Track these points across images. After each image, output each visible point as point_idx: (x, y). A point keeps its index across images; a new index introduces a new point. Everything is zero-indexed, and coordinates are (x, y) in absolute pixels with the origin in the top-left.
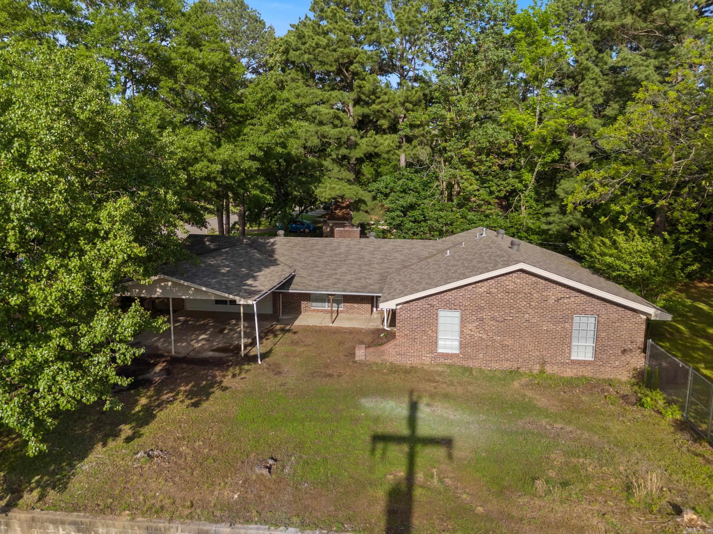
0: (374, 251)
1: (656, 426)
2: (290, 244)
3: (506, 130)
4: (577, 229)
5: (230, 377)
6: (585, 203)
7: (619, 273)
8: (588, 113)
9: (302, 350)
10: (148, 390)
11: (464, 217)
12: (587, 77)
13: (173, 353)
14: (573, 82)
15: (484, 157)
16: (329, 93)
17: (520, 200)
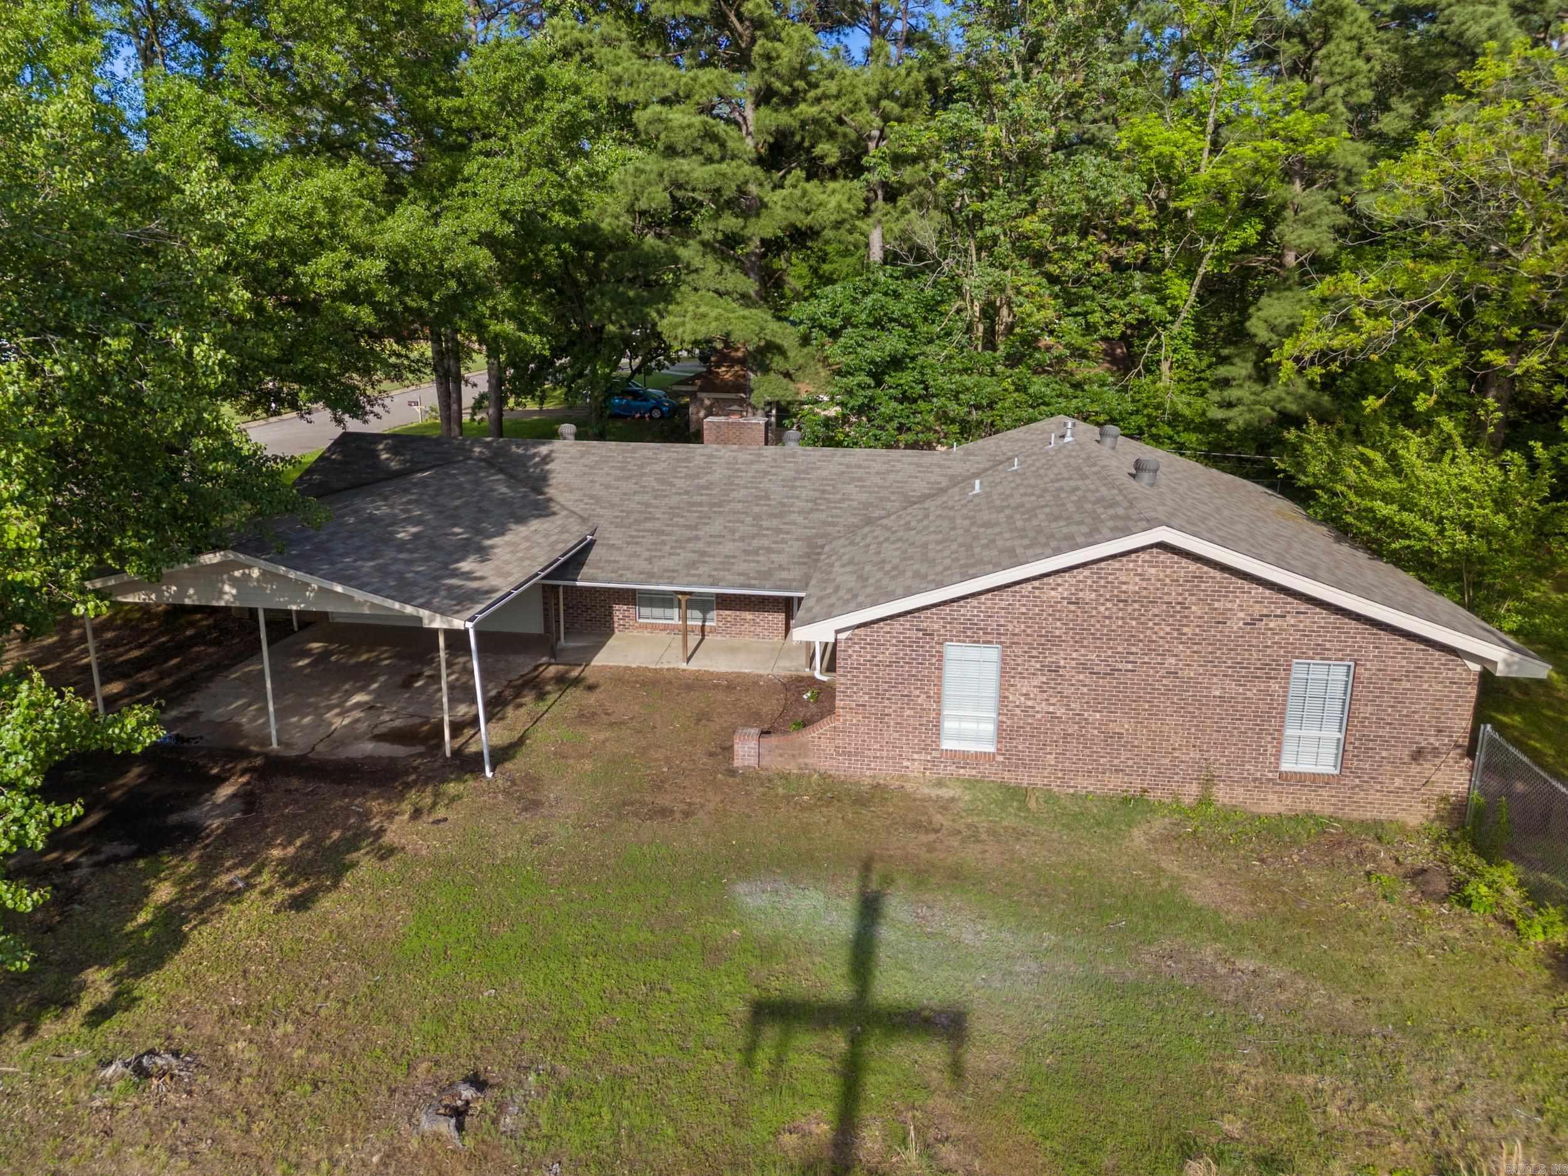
0: (795, 479)
1: (1503, 963)
2: (591, 460)
3: (1130, 170)
4: (1297, 421)
5: (406, 816)
6: (1324, 356)
7: (1407, 542)
8: (1338, 127)
9: (602, 736)
10: (185, 859)
11: (1021, 388)
12: (1337, 33)
13: (275, 746)
14: (1301, 48)
15: (1073, 239)
16: (691, 74)
17: (1158, 347)
